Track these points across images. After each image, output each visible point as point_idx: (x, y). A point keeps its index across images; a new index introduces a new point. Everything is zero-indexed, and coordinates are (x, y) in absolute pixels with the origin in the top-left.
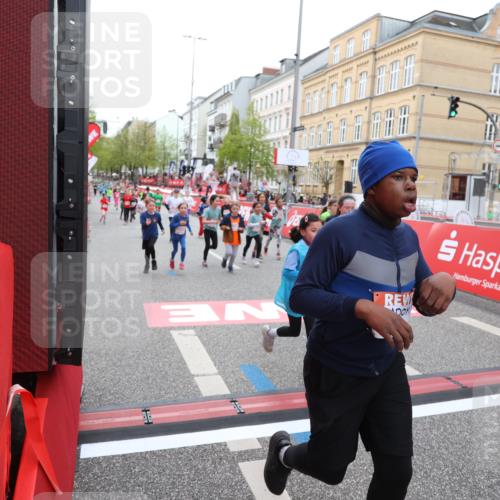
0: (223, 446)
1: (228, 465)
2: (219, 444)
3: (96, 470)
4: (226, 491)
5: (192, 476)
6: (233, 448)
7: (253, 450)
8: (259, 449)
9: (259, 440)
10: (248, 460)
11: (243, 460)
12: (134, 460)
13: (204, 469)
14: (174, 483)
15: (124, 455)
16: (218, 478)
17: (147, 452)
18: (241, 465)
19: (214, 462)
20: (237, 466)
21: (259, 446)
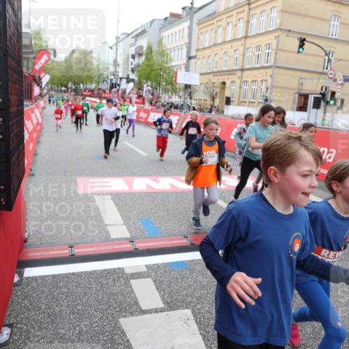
0: (121, 270)
1: (123, 282)
2: (119, 269)
3: (34, 284)
4: (120, 298)
5: (98, 288)
6: (127, 271)
7: (141, 273)
8: (145, 272)
9: (146, 266)
10: (137, 278)
11: (134, 279)
12: (60, 278)
13: (107, 284)
14: (85, 293)
15: (53, 275)
16: (115, 289)
17: (69, 274)
18: (133, 282)
19: (114, 280)
20: (129, 282)
21: (146, 270)
